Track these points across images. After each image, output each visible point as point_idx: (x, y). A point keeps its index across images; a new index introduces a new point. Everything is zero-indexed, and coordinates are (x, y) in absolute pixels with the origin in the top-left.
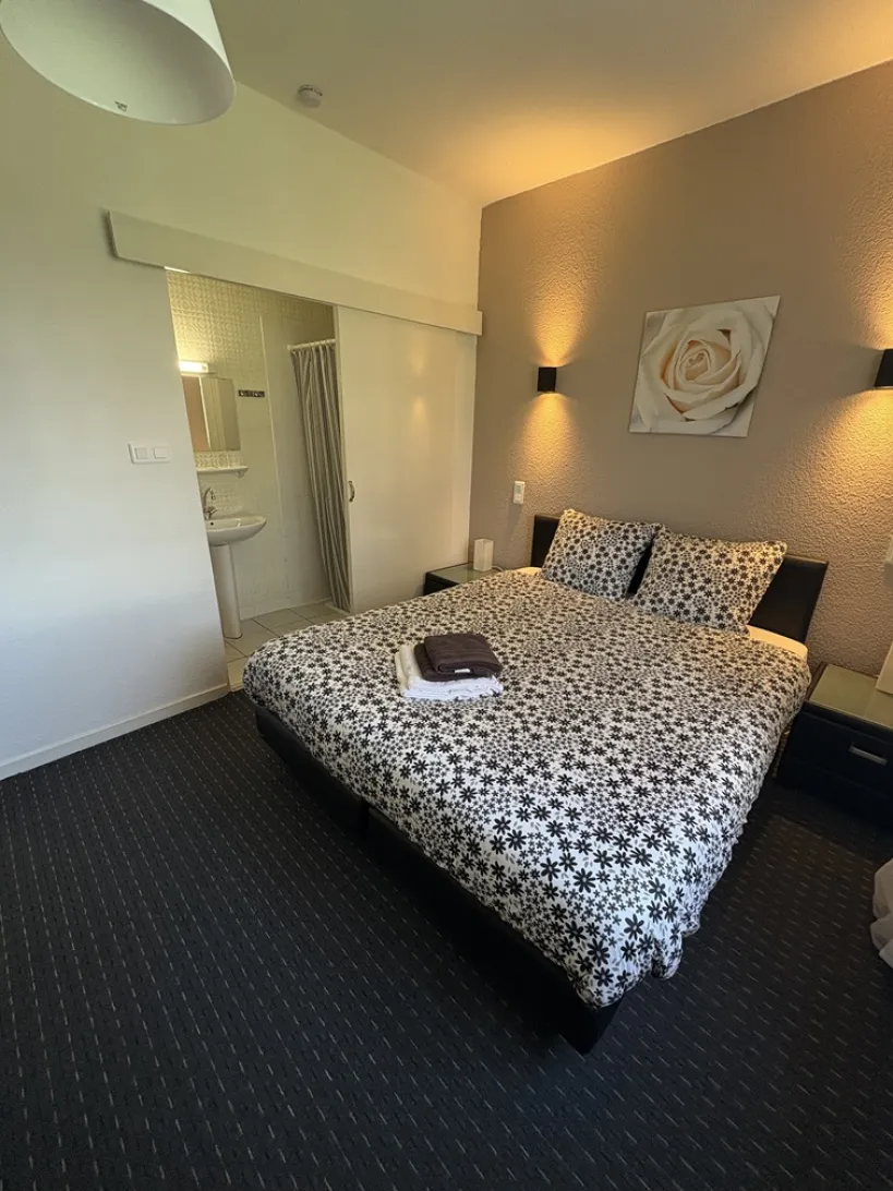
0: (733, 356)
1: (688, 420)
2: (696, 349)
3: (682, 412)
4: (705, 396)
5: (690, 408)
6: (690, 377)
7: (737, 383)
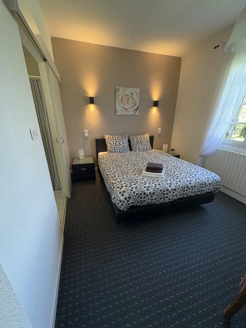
0: (134, 99)
1: (128, 112)
2: (127, 97)
3: (127, 110)
4: (130, 107)
5: (128, 109)
6: (127, 102)
7: (136, 104)
